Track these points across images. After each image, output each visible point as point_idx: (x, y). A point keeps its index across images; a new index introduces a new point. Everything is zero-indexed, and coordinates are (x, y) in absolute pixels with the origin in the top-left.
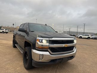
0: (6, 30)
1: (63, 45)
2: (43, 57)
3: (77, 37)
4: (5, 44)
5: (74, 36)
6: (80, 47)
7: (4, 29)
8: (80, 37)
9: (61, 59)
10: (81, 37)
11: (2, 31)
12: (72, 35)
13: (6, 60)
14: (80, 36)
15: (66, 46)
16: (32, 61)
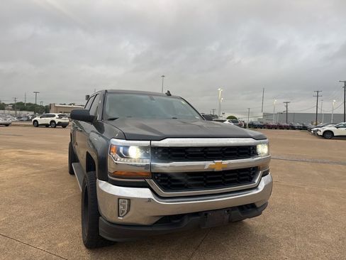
0: (60, 117)
1: (207, 165)
2: (129, 206)
3: (315, 134)
4: (48, 162)
5: (304, 128)
6: (315, 173)
7: (57, 115)
8: (325, 132)
9: (201, 216)
10: (331, 132)
11: (50, 119)
12: (298, 124)
13: (32, 214)
14: (327, 128)
15: (218, 169)
16: (98, 219)
